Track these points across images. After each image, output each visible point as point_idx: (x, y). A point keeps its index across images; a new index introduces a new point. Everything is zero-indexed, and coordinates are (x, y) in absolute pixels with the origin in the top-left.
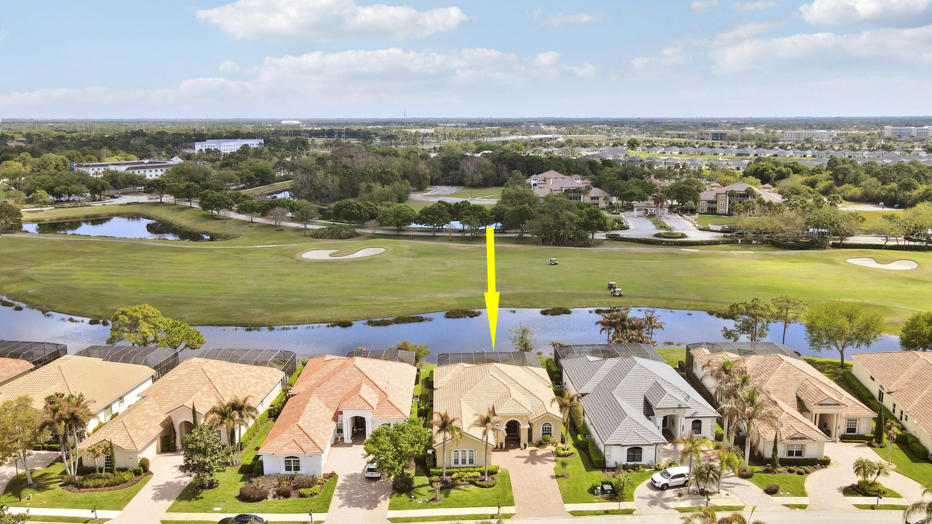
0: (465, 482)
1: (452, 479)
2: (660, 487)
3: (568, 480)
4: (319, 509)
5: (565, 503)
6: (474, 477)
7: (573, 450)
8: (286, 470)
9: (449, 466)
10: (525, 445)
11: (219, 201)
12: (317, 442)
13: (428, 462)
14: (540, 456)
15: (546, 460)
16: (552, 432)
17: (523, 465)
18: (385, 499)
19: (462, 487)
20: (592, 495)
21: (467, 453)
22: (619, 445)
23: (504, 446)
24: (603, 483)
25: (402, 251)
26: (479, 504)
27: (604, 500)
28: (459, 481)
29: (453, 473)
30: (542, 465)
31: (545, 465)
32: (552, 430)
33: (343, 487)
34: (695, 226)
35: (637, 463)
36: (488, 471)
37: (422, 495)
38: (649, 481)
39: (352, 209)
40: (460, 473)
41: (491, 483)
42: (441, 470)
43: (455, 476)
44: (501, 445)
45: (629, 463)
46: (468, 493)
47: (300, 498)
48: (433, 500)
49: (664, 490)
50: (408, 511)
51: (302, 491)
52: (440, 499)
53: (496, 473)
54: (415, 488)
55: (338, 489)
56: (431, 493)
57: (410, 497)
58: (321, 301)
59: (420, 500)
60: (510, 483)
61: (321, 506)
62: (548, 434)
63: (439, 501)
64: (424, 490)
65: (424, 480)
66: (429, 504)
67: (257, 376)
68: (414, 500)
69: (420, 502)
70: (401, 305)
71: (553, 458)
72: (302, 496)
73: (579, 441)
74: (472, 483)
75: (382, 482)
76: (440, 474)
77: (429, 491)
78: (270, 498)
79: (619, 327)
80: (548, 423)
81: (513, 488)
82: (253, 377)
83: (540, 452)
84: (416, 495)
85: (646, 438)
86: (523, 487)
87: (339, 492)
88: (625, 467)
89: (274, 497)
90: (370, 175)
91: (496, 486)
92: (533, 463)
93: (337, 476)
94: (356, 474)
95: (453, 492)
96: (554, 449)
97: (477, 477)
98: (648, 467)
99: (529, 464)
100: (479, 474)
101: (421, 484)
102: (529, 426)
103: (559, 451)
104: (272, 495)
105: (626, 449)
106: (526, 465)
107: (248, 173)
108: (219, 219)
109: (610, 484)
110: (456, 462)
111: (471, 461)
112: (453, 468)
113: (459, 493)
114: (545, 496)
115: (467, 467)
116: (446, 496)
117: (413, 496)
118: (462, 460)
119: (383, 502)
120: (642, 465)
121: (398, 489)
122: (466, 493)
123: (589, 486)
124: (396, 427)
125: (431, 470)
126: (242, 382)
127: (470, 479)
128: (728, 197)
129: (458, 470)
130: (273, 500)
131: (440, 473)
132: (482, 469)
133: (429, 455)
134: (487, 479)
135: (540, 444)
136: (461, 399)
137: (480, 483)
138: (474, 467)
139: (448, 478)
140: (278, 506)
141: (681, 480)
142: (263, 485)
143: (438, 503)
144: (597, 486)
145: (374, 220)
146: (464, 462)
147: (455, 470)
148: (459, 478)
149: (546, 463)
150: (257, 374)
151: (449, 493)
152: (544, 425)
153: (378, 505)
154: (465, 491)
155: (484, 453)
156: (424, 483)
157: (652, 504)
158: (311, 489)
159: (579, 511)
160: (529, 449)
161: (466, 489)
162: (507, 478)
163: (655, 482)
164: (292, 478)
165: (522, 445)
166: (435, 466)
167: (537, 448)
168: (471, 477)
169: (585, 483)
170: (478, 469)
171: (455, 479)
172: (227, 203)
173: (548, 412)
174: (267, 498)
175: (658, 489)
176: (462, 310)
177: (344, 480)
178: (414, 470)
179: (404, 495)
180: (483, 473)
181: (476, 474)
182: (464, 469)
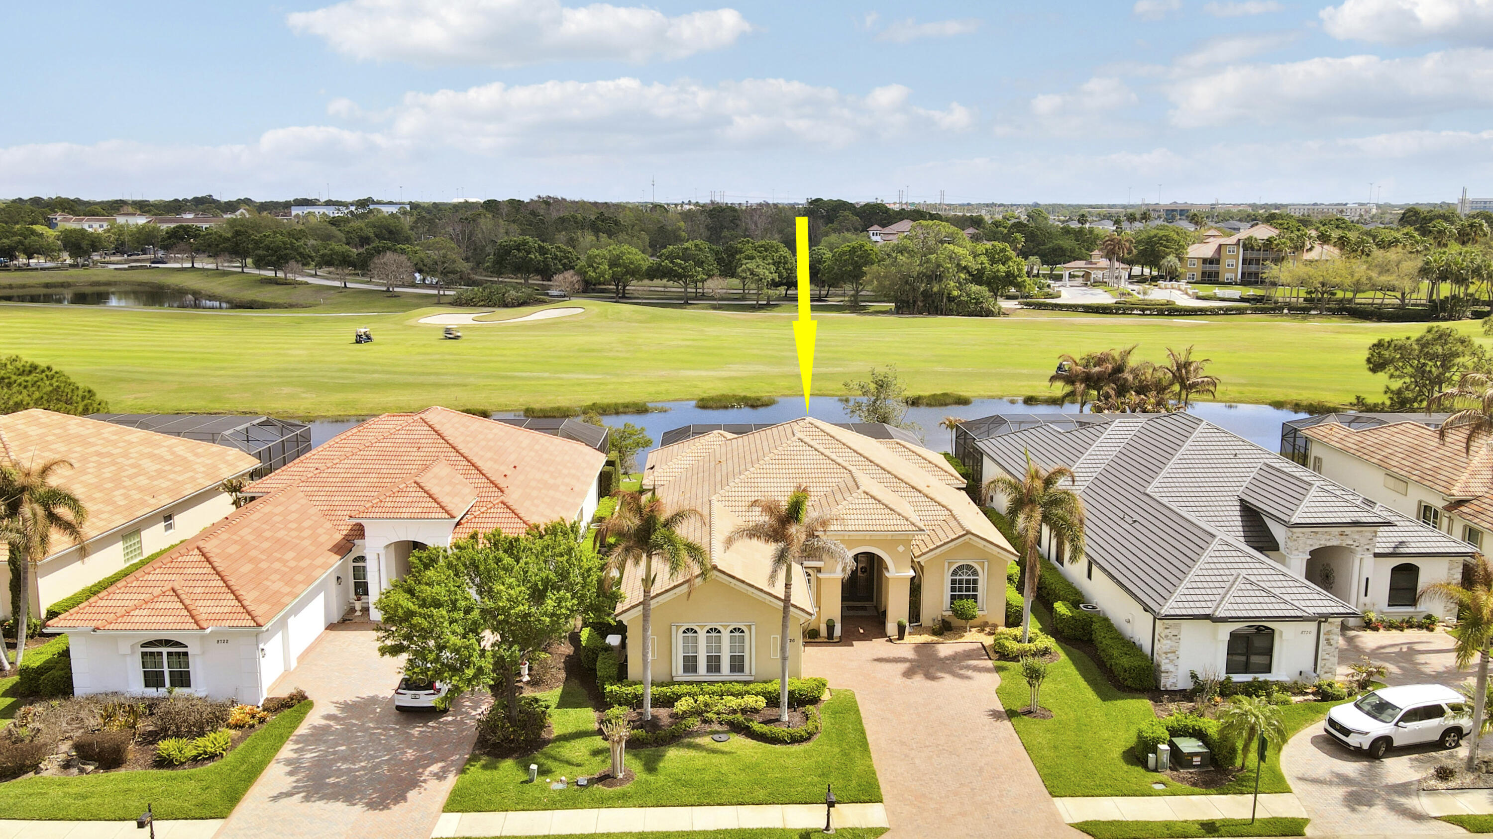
0: (716, 727)
1: (674, 716)
2: (1366, 746)
3: (1048, 722)
4: (202, 805)
5: (1053, 794)
6: (744, 711)
7: (1047, 642)
8: (147, 685)
9: (667, 679)
10: (901, 629)
11: (286, 249)
12: (249, 598)
13: (602, 667)
14: (946, 658)
15: (968, 667)
16: (979, 594)
17: (899, 680)
18: (440, 776)
19: (706, 741)
20: (1140, 769)
21: (726, 636)
22: (1207, 617)
23: (838, 631)
24: (1175, 732)
25: (619, 313)
26: (761, 794)
27: (1187, 787)
28: (695, 723)
29: (679, 697)
30: (957, 681)
31: (966, 682)
32: (980, 586)
33: (319, 735)
34: (1187, 294)
35: (1262, 677)
36: (791, 693)
37: (569, 763)
38: (1319, 727)
39: (529, 253)
40: (701, 698)
41: (800, 729)
42: (639, 689)
43: (682, 706)
44: (830, 627)
45: (1237, 678)
46: (724, 759)
47: (154, 771)
48: (606, 778)
49: (1378, 758)
50: (510, 814)
51: (167, 746)
52: (629, 777)
53: (815, 701)
54: (548, 742)
55: (297, 742)
56: (600, 758)
57: (527, 769)
58: (433, 379)
59: (556, 784)
60: (863, 732)
61: (214, 796)
62: (967, 597)
63: (622, 782)
64: (578, 750)
65: (587, 717)
66: (586, 792)
67: (169, 457)
68: (537, 780)
69: (560, 786)
70: (602, 387)
71: (990, 664)
72: (164, 763)
73: (1062, 618)
74: (737, 728)
75: (450, 723)
76: (636, 702)
77: (596, 753)
78: (50, 768)
79: (1110, 389)
80: (969, 567)
81: (871, 747)
82: (159, 458)
83: (946, 648)
84: (550, 763)
85: (1286, 597)
86: (903, 743)
87: (296, 751)
88: (1226, 690)
89: (67, 766)
90: (576, 222)
91: (816, 738)
92: (930, 677)
93: (311, 705)
94: (373, 700)
95: (674, 756)
96: (989, 641)
97: (755, 711)
98: (1297, 689)
99: (918, 680)
100: (761, 702)
101: (571, 729)
102: (912, 573)
103: (1007, 643)
104: (62, 757)
105: (1224, 632)
106: (908, 682)
107: (361, 229)
108: (286, 284)
109: (1199, 734)
110: (690, 664)
111: (737, 665)
112: (680, 683)
113: (692, 759)
114: (981, 770)
115: (723, 682)
116: (651, 767)
117: (534, 767)
118: (709, 658)
119: (433, 783)
120: (1276, 683)
121: (495, 745)
122: (715, 759)
123: (1126, 739)
124: (495, 542)
125: (608, 688)
126: (114, 463)
127: (731, 717)
128: (1241, 250)
129: (696, 689)
130: (61, 777)
131: (636, 696)
132: (770, 687)
133: (608, 648)
134: (786, 718)
135: (944, 628)
136: (714, 498)
137: (765, 729)
138: (746, 683)
139: (663, 713)
140: (67, 795)
141: (1431, 727)
142: (41, 726)
143: (618, 789)
144: (1157, 741)
145: (572, 272)
146: (714, 664)
147: (684, 688)
148: (697, 713)
149: (968, 678)
150: (173, 453)
151: (660, 757)
152: (955, 573)
153: (411, 795)
154: (714, 751)
155: (779, 637)
156: (583, 728)
157: (1360, 803)
158: (200, 741)
159: (1112, 823)
160: (912, 639)
161: (718, 746)
162: (852, 717)
163: (1347, 732)
164: (152, 705)
165: (891, 628)
166: (621, 675)
167: (935, 638)
168: (734, 712)
169: (1106, 734)
170: (759, 687)
171: (684, 715)
172: (300, 254)
173: (968, 532)
174: (36, 769)
175: (1357, 753)
176: (734, 396)
177: (329, 717)
178: (558, 691)
179: (508, 765)
180: (773, 701)
181: (750, 701)
182: (715, 688)
